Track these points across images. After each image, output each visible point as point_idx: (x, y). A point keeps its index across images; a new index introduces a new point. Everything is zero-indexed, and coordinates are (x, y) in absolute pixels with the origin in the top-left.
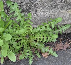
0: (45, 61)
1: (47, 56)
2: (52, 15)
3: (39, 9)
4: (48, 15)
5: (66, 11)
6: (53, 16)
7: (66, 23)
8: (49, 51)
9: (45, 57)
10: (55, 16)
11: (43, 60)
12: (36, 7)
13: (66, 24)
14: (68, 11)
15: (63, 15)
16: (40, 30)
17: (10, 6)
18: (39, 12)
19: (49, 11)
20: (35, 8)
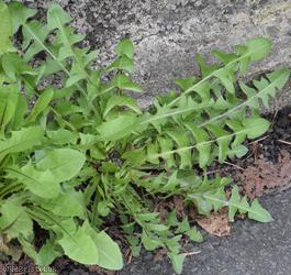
0: (226, 252)
1: (228, 228)
2: (193, 43)
3: (138, 22)
4: (178, 48)
5: (252, 14)
6: (200, 48)
7: (270, 65)
8: (227, 204)
9: (219, 235)
10: (209, 45)
11: (215, 246)
12: (125, 18)
13: (269, 72)
14: (257, 12)
15: (244, 36)
16: (171, 117)
17: (21, 27)
18: (139, 37)
19: (180, 27)
20: (120, 22)
